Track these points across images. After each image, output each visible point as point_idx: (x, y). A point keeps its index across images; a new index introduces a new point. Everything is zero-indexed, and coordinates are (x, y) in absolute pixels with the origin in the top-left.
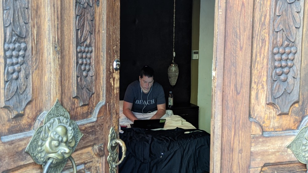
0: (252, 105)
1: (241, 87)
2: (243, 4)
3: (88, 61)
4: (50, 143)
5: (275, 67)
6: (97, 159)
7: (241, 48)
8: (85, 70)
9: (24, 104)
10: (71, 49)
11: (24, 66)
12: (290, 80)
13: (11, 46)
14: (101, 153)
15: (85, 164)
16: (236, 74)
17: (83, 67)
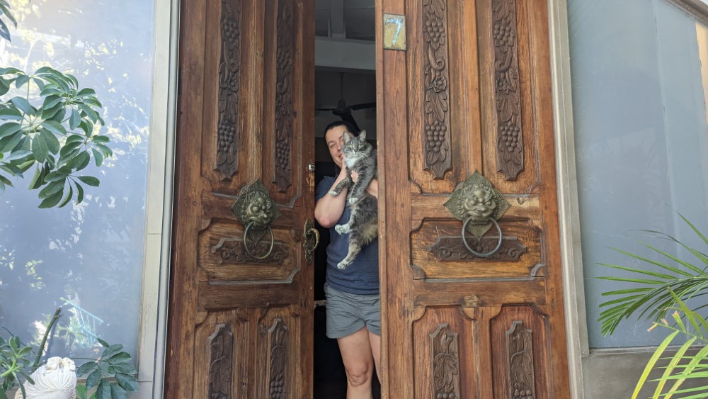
0: (411, 171)
1: (400, 154)
2: (398, 92)
3: (286, 157)
4: (251, 208)
5: (429, 141)
6: (294, 243)
7: (398, 124)
8: (283, 163)
9: (232, 172)
10: (272, 144)
11: (233, 144)
12: (443, 152)
13: (224, 127)
14: (298, 239)
15: (283, 242)
16: (395, 143)
17: (281, 161)
